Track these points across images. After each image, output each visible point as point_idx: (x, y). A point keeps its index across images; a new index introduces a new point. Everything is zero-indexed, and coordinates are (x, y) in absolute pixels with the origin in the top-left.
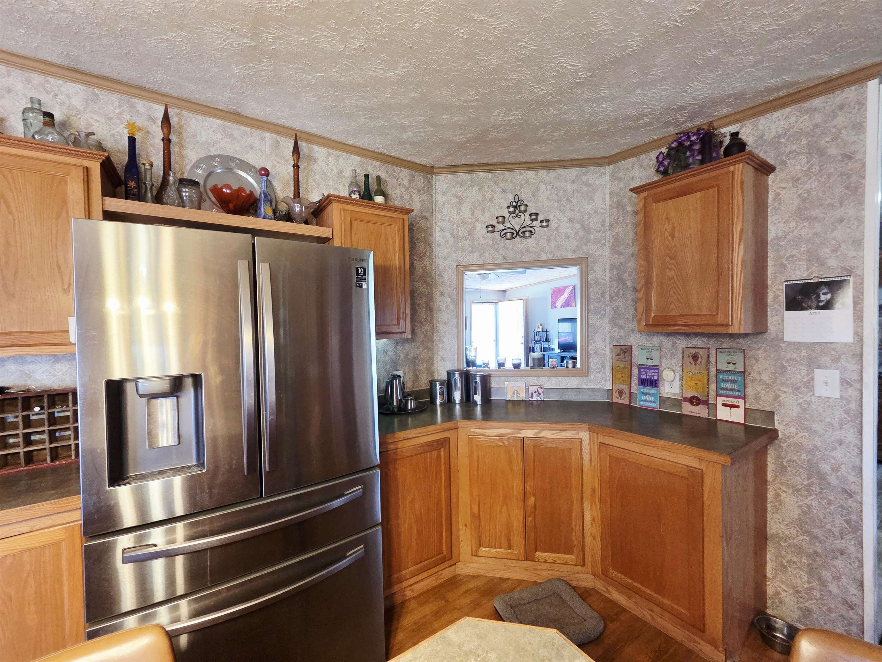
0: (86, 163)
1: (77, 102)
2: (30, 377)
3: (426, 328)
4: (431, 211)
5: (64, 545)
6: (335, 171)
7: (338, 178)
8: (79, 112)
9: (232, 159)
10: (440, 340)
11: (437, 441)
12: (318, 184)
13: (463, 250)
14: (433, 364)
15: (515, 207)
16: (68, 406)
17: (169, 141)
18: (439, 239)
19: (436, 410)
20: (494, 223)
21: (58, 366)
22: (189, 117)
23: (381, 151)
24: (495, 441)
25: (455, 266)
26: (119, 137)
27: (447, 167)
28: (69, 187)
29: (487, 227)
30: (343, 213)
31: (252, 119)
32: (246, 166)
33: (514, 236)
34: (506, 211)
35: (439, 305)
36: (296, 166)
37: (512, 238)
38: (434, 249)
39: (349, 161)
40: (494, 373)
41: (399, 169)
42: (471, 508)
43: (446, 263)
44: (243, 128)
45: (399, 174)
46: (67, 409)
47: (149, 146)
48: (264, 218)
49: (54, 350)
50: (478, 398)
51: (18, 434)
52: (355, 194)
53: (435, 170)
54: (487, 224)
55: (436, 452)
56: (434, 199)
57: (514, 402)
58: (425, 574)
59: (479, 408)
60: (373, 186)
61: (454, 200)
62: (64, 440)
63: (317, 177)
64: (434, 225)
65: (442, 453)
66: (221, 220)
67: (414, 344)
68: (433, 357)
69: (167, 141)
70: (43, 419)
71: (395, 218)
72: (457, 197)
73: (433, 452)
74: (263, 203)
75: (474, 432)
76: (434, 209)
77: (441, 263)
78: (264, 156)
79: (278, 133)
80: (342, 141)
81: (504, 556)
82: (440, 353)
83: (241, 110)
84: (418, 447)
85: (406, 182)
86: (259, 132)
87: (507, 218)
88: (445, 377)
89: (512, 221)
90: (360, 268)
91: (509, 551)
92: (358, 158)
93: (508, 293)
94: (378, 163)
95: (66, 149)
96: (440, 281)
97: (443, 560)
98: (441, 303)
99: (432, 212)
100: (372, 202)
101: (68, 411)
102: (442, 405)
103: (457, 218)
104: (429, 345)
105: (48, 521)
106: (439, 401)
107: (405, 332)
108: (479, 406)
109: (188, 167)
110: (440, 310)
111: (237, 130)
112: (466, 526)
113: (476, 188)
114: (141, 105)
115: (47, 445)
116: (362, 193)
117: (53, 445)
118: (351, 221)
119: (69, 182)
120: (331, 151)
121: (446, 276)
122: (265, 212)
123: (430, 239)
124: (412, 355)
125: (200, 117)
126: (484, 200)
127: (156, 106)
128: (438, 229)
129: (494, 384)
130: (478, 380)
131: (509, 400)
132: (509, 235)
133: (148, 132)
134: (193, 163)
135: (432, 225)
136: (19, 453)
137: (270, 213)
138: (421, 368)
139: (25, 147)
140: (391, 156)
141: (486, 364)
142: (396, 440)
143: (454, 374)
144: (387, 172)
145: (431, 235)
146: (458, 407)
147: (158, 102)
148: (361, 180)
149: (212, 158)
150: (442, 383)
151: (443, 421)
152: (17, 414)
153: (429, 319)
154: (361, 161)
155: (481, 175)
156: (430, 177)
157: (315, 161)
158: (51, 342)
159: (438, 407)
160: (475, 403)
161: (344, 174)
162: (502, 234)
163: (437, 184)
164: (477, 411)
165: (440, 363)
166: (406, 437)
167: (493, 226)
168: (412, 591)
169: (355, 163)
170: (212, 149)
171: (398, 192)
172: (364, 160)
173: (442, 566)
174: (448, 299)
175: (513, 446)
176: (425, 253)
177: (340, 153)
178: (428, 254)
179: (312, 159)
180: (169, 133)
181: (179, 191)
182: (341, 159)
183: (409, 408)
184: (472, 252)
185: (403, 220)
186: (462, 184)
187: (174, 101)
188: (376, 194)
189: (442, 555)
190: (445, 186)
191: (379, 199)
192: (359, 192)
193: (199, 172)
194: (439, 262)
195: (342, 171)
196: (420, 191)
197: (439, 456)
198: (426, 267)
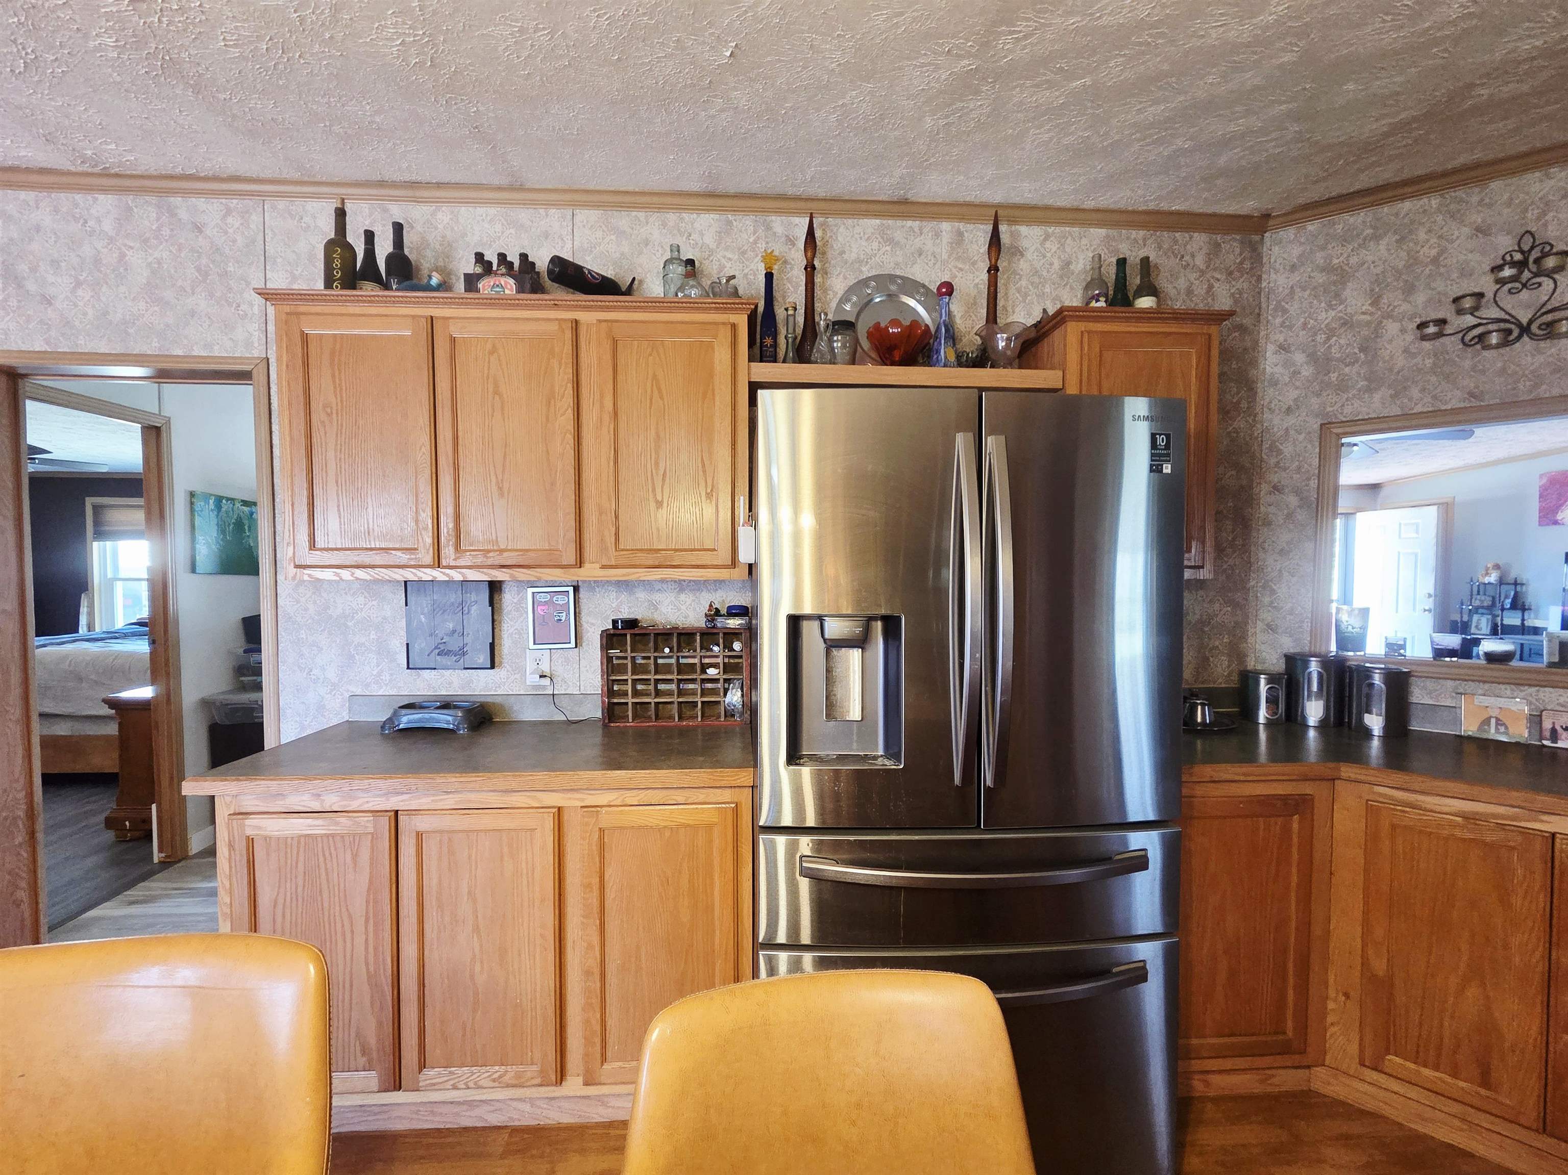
0: (733, 318)
1: (709, 240)
2: (657, 609)
3: (1231, 562)
4: (1257, 311)
5: (716, 832)
6: (1057, 265)
7: (1061, 277)
8: (712, 252)
9: (892, 278)
10: (1264, 587)
11: (1284, 798)
12: (1026, 295)
13: (1342, 387)
14: (1244, 637)
15: (1522, 265)
16: (695, 651)
17: (814, 268)
18: (1276, 370)
19: (1256, 733)
20: (1446, 312)
21: (683, 597)
22: (836, 226)
23: (1152, 206)
24: (1455, 825)
25: (1316, 427)
26: (752, 277)
27: (1305, 207)
28: (717, 353)
29: (1422, 326)
30: (1086, 339)
31: (926, 204)
32: (913, 287)
33: (1511, 338)
34: (1490, 278)
35: (1267, 514)
36: (993, 270)
37: (1505, 343)
38: (1260, 394)
39: (1084, 241)
40: (1419, 669)
41: (1187, 235)
42: (1365, 963)
43: (1291, 421)
44: (909, 223)
45: (1185, 246)
46: (694, 654)
47: (785, 282)
48: (945, 366)
49: (695, 574)
50: (1375, 722)
51: (649, 680)
52: (1097, 301)
53: (1271, 223)
54: (1418, 321)
55: (1280, 820)
56: (1264, 284)
57: (1484, 745)
58: (1240, 1063)
59: (1376, 743)
60: (1134, 280)
61: (1321, 278)
62: (689, 695)
63: (1024, 283)
64: (1262, 342)
65: (1295, 826)
66: (889, 378)
67: (1201, 593)
68: (1246, 623)
69: (810, 269)
70: (670, 665)
71: (1191, 334)
72: (1328, 269)
73: (1273, 820)
74: (943, 341)
75: (1380, 795)
76: (1264, 305)
77: (1276, 421)
78: (939, 263)
79: (962, 218)
80: (1076, 204)
81: (1468, 1099)
82: (1266, 615)
83: (911, 196)
84: (1241, 802)
85: (1200, 261)
86: (934, 224)
87: (1489, 295)
88: (1280, 666)
89: (1508, 302)
90: (1160, 435)
91: (1483, 1092)
92: (1102, 232)
93: (1384, 492)
94: (1142, 233)
95: (715, 303)
96: (1273, 461)
97: (1285, 1049)
98: (1272, 509)
99: (1259, 315)
100: (1129, 309)
101: (694, 657)
102: (1269, 724)
103: (1326, 317)
104: (1238, 597)
105: (701, 795)
106: (1263, 715)
107: (1202, 567)
108: (1376, 738)
109: (833, 305)
110: (1268, 523)
111: (901, 228)
112: (1347, 995)
113: (1390, 239)
114: (778, 223)
115: (675, 699)
116: (1110, 297)
117: (680, 700)
118: (1101, 351)
119: (716, 348)
120: (1051, 230)
121: (1287, 449)
122: (946, 357)
123: (1253, 372)
124: (1197, 617)
125: (850, 222)
126: (1413, 261)
127: (796, 220)
128: (1271, 348)
129: (1419, 695)
130: (1377, 679)
131: (1469, 738)
132: (1494, 339)
133: (785, 262)
134: (839, 296)
135: (1256, 343)
136: (650, 703)
137: (952, 358)
138: (1217, 643)
139: (670, 310)
140: (1171, 213)
141: (1394, 648)
142: (1195, 779)
143: (1306, 664)
144: (1160, 248)
145: (1254, 363)
146: (1312, 734)
147: (798, 213)
148: (1110, 273)
149: (865, 282)
150: (1272, 679)
151: (1274, 757)
152: (649, 655)
153: (1239, 542)
154: (1107, 236)
155: (1407, 205)
156: (1256, 238)
157: (1022, 255)
158: (693, 563)
159: (1261, 728)
160: (1367, 733)
161: (1072, 267)
162: (1467, 338)
163: (1276, 249)
164: (1370, 748)
165: (1261, 637)
166: (1217, 776)
167: (1443, 322)
168: (1207, 1084)
169: (1097, 242)
170: (864, 269)
171: (1182, 283)
172: (1113, 232)
173: (1279, 1060)
174: (1293, 500)
175: (1513, 848)
176: (1239, 402)
177: (1067, 229)
178: (1244, 405)
179: (1018, 252)
180: (814, 256)
181: (830, 341)
182: (1069, 241)
183: (1199, 720)
184: (1369, 390)
185: (1210, 336)
186: (1344, 240)
187: (822, 205)
188: (1139, 293)
189: (1281, 1037)
190: (1296, 251)
191: (1145, 302)
192: (1106, 296)
193: (848, 307)
194: (1271, 420)
195: (1068, 263)
196: (1231, 273)
197: (1286, 831)
198: (1237, 433)
